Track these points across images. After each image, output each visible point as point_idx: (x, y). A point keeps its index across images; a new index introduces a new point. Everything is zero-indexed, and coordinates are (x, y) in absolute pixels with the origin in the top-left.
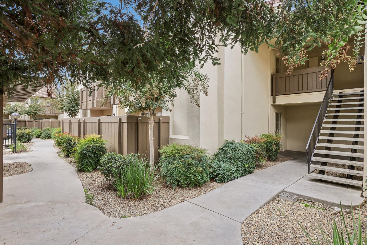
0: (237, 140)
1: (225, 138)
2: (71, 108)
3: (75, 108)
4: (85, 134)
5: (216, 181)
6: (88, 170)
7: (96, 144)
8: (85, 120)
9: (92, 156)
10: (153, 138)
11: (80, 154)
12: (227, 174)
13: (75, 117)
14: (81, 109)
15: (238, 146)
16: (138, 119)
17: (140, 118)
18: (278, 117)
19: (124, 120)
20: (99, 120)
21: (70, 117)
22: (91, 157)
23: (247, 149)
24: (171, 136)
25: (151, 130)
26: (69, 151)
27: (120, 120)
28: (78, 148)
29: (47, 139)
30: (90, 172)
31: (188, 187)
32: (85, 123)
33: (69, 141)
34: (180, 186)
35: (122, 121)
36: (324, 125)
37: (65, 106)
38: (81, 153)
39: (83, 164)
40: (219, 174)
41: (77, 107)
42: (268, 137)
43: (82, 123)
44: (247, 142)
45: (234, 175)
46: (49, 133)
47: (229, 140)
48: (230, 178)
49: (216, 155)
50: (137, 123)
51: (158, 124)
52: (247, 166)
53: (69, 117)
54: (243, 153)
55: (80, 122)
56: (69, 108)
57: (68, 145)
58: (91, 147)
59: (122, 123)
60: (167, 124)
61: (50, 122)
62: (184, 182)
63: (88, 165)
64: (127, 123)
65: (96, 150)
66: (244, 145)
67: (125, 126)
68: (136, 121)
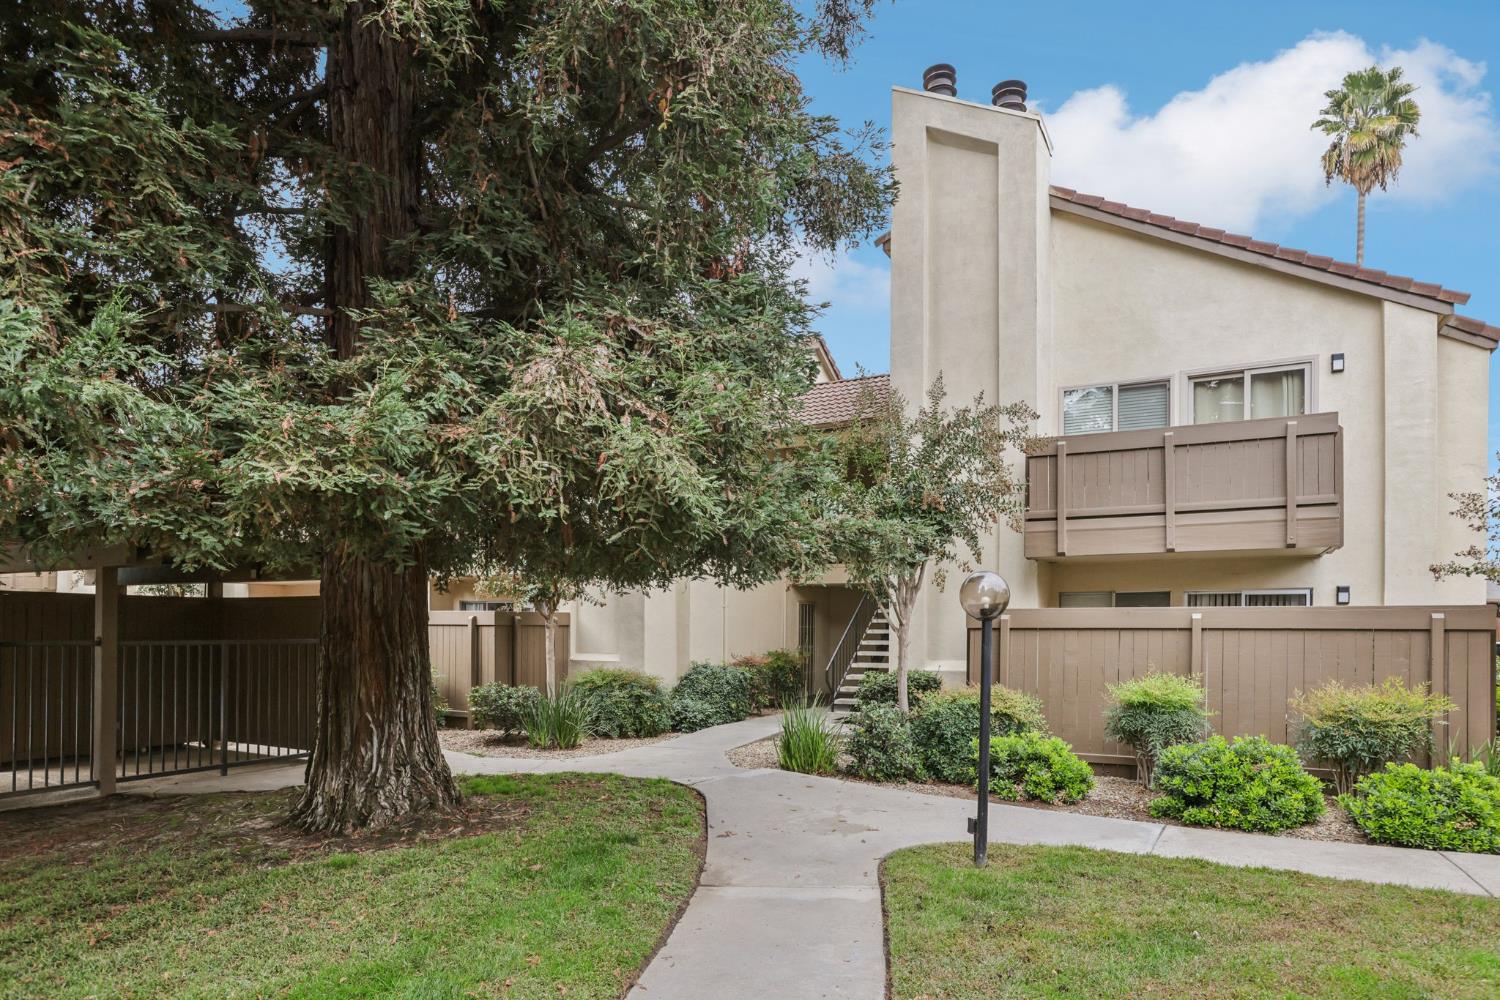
0: (715, 662)
1: (692, 658)
5: (680, 730)
10: (553, 658)
12: (700, 717)
15: (718, 670)
16: (513, 618)
18: (807, 613)
19: (487, 620)
20: (475, 620)
23: (735, 677)
24: (574, 655)
25: (550, 641)
35: (479, 623)
36: (869, 631)
40: (685, 718)
42: (778, 656)
44: (734, 664)
45: (711, 721)
47: (701, 661)
48: (705, 724)
49: (676, 690)
50: (512, 628)
52: (733, 705)
54: (727, 682)
59: (479, 626)
60: (565, 629)
62: (630, 727)
64: (493, 629)
66: (729, 669)
67: (488, 633)
68: (509, 624)
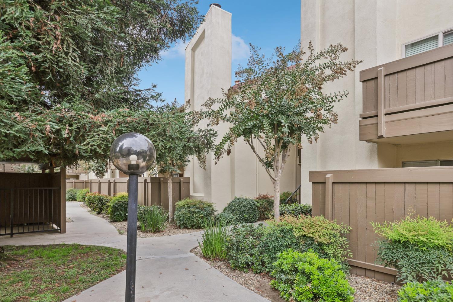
1: (236, 195)
2: (99, 168)
3: (103, 168)
4: (115, 192)
6: (119, 220)
7: (126, 200)
8: (115, 180)
9: (123, 209)
10: (171, 195)
11: (112, 207)
13: (102, 177)
14: (110, 169)
16: (160, 179)
17: (162, 179)
19: (149, 180)
21: (98, 177)
22: (121, 210)
24: (192, 194)
25: (170, 188)
26: (100, 209)
27: (146, 180)
28: (111, 204)
29: (71, 201)
30: (121, 222)
31: (192, 228)
32: (115, 183)
33: (100, 200)
34: (186, 227)
35: (147, 181)
37: (92, 166)
38: (114, 207)
39: (115, 216)
41: (105, 167)
43: (112, 183)
46: (73, 194)
47: (239, 197)
50: (160, 183)
51: (179, 183)
52: (246, 216)
53: (96, 178)
54: (244, 206)
55: (110, 183)
56: (97, 168)
57: (100, 203)
58: (121, 202)
59: (148, 183)
60: (188, 183)
61: (74, 183)
62: (189, 224)
63: (119, 216)
64: (151, 183)
65: (125, 205)
67: (150, 185)
68: (158, 181)
